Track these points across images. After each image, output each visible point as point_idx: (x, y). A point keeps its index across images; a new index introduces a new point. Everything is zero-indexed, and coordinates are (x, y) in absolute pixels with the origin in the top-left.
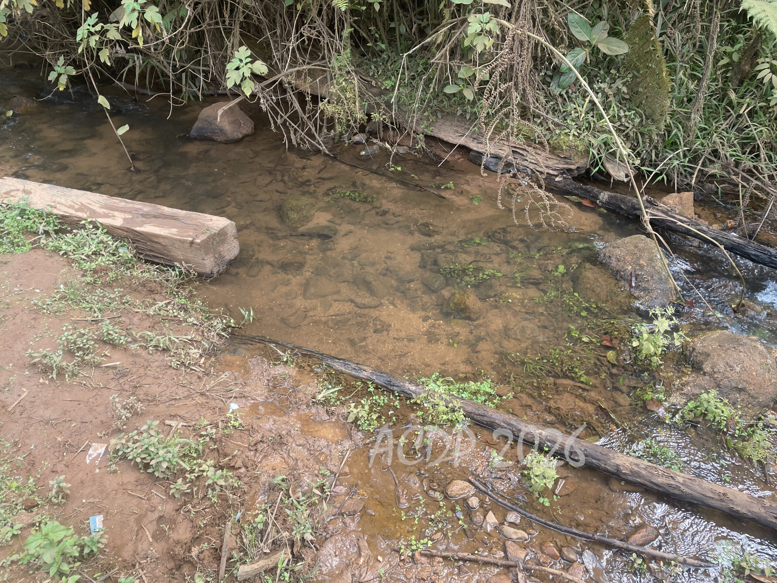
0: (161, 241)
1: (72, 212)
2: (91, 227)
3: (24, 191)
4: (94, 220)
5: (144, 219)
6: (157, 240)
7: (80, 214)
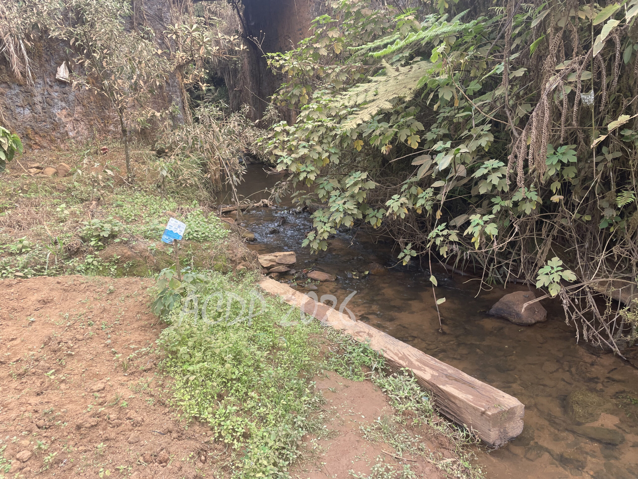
0: (457, 402)
1: (396, 358)
2: (407, 374)
3: (368, 334)
4: (410, 369)
5: (447, 379)
6: (453, 401)
7: (401, 362)
